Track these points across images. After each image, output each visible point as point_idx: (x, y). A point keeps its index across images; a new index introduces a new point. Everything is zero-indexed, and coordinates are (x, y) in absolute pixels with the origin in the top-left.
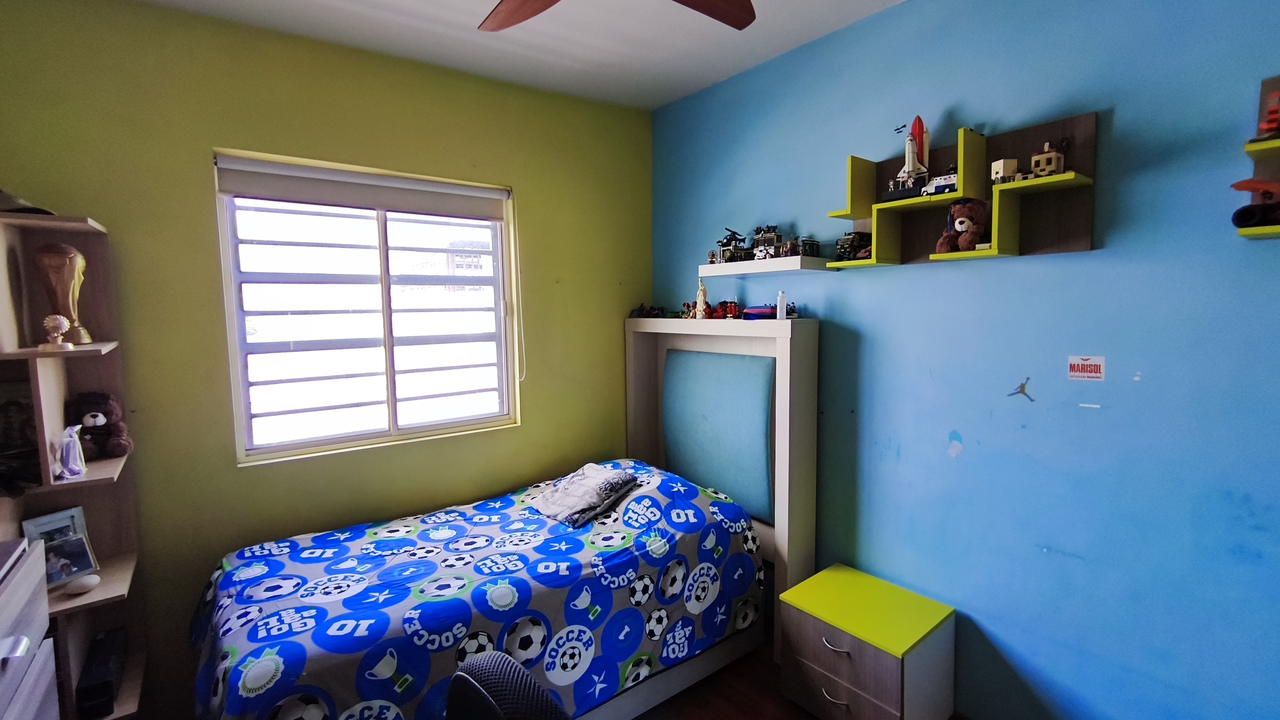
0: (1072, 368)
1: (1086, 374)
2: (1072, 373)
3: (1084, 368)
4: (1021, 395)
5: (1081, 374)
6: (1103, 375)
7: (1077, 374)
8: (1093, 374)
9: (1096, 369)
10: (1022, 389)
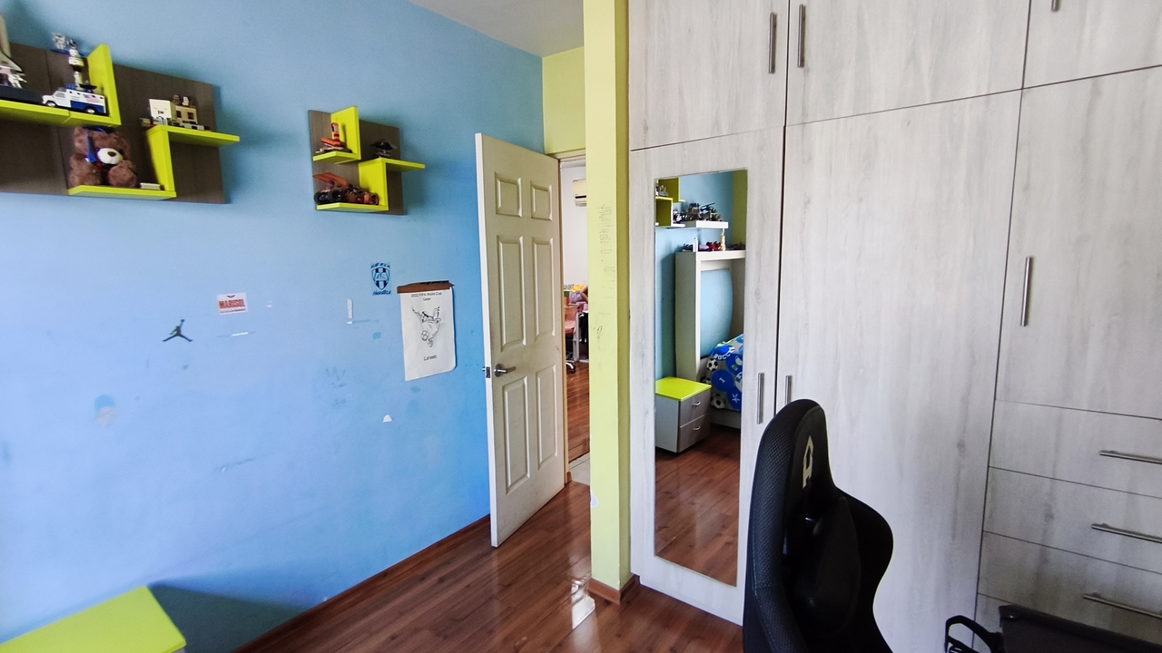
0: (222, 305)
1: (233, 309)
2: (223, 310)
3: (231, 304)
4: (178, 338)
5: (230, 309)
6: (246, 307)
7: (227, 309)
8: (239, 308)
9: (240, 303)
10: (178, 332)
